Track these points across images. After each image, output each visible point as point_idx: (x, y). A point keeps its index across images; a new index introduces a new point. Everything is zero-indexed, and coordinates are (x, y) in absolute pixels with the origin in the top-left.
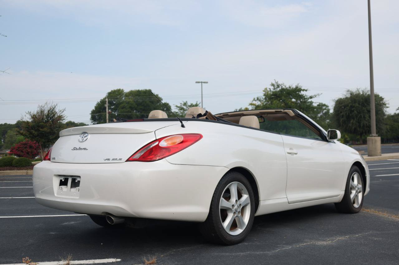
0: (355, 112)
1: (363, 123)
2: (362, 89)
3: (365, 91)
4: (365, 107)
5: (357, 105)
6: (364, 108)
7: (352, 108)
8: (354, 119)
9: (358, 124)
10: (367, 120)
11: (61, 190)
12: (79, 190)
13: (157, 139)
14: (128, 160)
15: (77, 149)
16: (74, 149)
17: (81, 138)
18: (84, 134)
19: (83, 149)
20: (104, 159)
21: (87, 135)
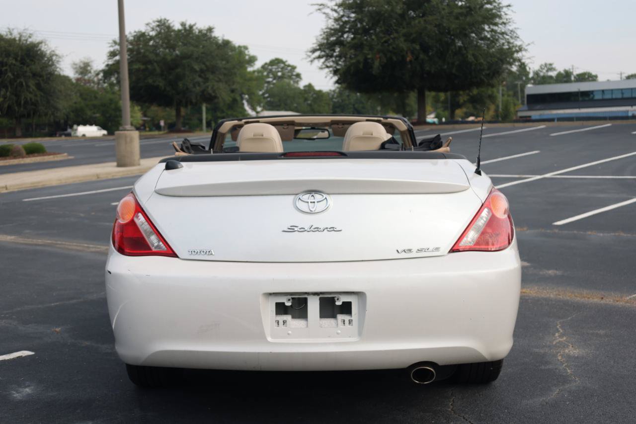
0: (10, 74)
1: (25, 98)
2: (19, 31)
3: (24, 34)
4: (28, 66)
5: (11, 61)
6: (25, 67)
7: (3, 66)
8: (6, 87)
9: (15, 98)
10: (31, 90)
11: (284, 326)
12: (350, 323)
13: (483, 202)
14: (453, 250)
15: (303, 230)
16: (291, 229)
17: (307, 204)
18: (309, 195)
19: (326, 230)
20: (398, 251)
21: (325, 198)
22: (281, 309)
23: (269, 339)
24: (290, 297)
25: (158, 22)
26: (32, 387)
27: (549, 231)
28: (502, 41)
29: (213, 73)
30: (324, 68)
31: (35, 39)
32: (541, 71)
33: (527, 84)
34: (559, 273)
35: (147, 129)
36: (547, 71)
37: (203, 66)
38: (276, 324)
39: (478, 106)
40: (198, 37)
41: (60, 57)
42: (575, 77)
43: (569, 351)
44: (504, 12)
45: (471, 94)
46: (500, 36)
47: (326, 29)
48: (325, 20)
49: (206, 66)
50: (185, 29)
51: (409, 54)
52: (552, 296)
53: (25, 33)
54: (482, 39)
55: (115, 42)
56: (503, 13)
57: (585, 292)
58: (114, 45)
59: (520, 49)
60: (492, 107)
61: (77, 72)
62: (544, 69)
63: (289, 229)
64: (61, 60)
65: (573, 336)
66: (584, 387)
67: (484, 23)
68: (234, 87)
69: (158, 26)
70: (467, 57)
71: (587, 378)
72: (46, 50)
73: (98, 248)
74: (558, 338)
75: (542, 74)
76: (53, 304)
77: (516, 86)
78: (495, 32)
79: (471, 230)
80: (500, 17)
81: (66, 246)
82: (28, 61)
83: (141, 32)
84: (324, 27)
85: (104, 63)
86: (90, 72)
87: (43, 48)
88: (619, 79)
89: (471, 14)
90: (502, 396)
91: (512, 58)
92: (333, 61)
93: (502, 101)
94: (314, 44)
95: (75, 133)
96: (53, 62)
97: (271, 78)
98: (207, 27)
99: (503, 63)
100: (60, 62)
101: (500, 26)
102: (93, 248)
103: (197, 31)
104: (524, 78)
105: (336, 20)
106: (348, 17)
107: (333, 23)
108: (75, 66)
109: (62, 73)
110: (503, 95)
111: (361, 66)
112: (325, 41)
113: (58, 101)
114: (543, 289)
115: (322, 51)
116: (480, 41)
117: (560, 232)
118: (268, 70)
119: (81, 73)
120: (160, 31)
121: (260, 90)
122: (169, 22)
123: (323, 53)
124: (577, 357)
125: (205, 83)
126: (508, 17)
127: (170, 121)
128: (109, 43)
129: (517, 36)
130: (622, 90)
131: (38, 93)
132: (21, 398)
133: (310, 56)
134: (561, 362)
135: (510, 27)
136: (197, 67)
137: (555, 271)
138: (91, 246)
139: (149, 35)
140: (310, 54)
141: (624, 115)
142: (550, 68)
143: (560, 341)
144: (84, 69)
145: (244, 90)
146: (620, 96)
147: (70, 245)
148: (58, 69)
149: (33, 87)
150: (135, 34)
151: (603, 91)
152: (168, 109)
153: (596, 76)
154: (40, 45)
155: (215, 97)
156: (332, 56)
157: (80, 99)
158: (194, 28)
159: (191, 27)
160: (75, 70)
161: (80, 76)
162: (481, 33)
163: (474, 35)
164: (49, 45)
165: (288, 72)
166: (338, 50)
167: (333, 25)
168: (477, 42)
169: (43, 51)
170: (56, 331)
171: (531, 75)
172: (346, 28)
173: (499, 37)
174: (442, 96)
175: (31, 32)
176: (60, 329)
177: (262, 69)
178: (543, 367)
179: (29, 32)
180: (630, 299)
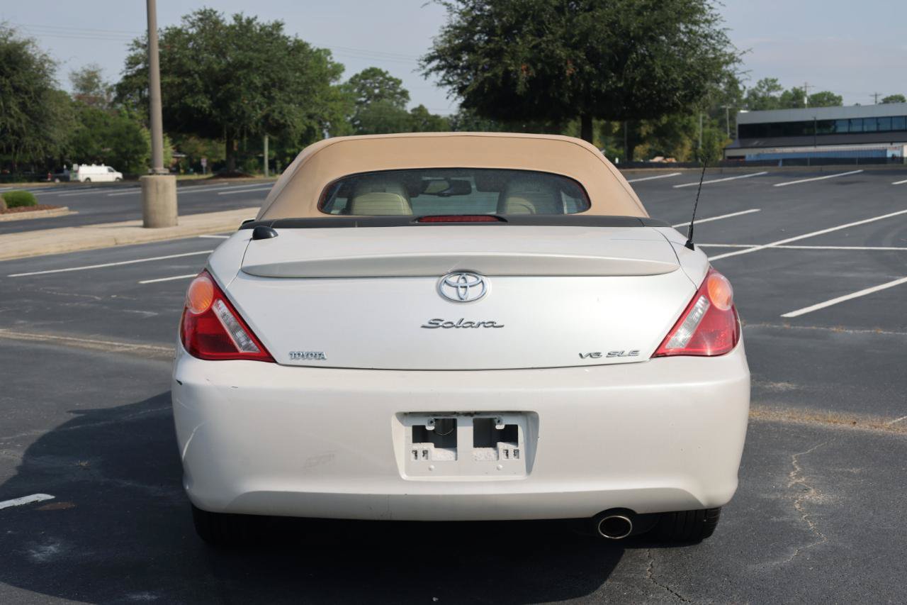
4: (8, 77)
10: (13, 113)
11: (425, 457)
12: (515, 455)
13: (698, 288)
14: (656, 355)
15: (451, 325)
16: (435, 324)
17: (455, 289)
18: (458, 277)
19: (482, 325)
20: (581, 355)
21: (480, 281)
22: (420, 435)
23: (404, 476)
24: (433, 418)
25: (201, 14)
26: (58, 545)
27: (775, 326)
28: (704, 48)
29: (281, 89)
30: (446, 84)
31: (19, 37)
32: (760, 91)
33: (739, 110)
34: (792, 387)
35: (182, 171)
36: (768, 90)
37: (266, 79)
38: (413, 456)
39: (668, 142)
40: (260, 36)
41: (55, 64)
42: (808, 100)
43: (811, 497)
44: (708, 5)
45: (659, 124)
46: (703, 40)
47: (448, 27)
48: (448, 14)
49: (272, 80)
50: (241, 25)
51: (570, 65)
52: (784, 420)
53: (4, 28)
54: (675, 44)
55: (137, 43)
56: (706, 7)
57: (830, 414)
58: (135, 47)
59: (732, 59)
60: (688, 143)
61: (77, 86)
62: (764, 87)
63: (431, 323)
64: (56, 68)
65: (815, 476)
66: (833, 547)
67: (678, 20)
68: (312, 111)
69: (201, 20)
70: (654, 70)
71: (837, 535)
72: (35, 54)
73: (128, 347)
74: (793, 479)
75: (760, 94)
76: (71, 428)
77: (722, 112)
78: (695, 33)
79: (681, 327)
80: (702, 12)
81: (80, 345)
82: (8, 69)
83: (176, 28)
84: (446, 25)
85: (121, 74)
86: (97, 86)
87: (30, 50)
88: (874, 103)
89: (661, 8)
90: (720, 559)
91: (719, 72)
92: (458, 75)
93: (703, 134)
94: (429, 49)
95: (76, 176)
96: (44, 72)
97: (364, 97)
98: (272, 22)
99: (706, 80)
100: (55, 71)
101: (702, 25)
102: (119, 346)
103: (258, 28)
104: (735, 101)
105: (463, 14)
106: (481, 10)
107: (458, 19)
108: (75, 77)
109: (58, 88)
110: (704, 125)
111: (499, 82)
112: (447, 45)
113: (51, 128)
114: (770, 409)
115: (441, 60)
116: (672, 47)
117: (792, 327)
118: (360, 86)
119: (84, 88)
120: (204, 28)
121: (348, 115)
122: (217, 14)
123: (443, 63)
124: (822, 506)
125: (269, 105)
126: (714, 12)
127: (215, 160)
128: (128, 45)
129: (727, 40)
130: (877, 118)
131: (24, 117)
132: (44, 560)
133: (424, 67)
134: (800, 512)
135: (717, 27)
136: (258, 81)
137: (787, 384)
138: (117, 344)
139: (187, 34)
140: (425, 63)
141: (880, 155)
142: (772, 84)
143: (797, 483)
144: (88, 81)
145: (326, 115)
146: (874, 128)
147: (86, 342)
148: (52, 82)
149: (15, 109)
150: (167, 31)
151: (850, 121)
152: (214, 142)
153: (840, 99)
154: (26, 46)
155: (285, 126)
156: (456, 67)
157: (82, 126)
158: (254, 23)
159: (249, 22)
160: (75, 83)
161: (82, 92)
162: (674, 35)
163: (664, 38)
164: (39, 46)
165: (389, 89)
166: (465, 57)
167: (459, 22)
168: (669, 49)
169: (31, 55)
170: (81, 466)
171: (745, 96)
172: (477, 26)
173: (700, 41)
174: (616, 126)
175: (13, 27)
176: (86, 463)
177: (351, 84)
178: (774, 519)
179: (9, 27)
180: (894, 424)
